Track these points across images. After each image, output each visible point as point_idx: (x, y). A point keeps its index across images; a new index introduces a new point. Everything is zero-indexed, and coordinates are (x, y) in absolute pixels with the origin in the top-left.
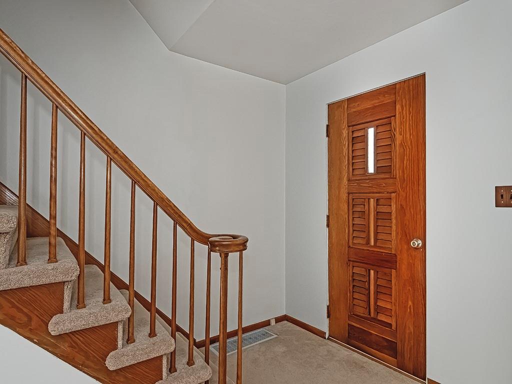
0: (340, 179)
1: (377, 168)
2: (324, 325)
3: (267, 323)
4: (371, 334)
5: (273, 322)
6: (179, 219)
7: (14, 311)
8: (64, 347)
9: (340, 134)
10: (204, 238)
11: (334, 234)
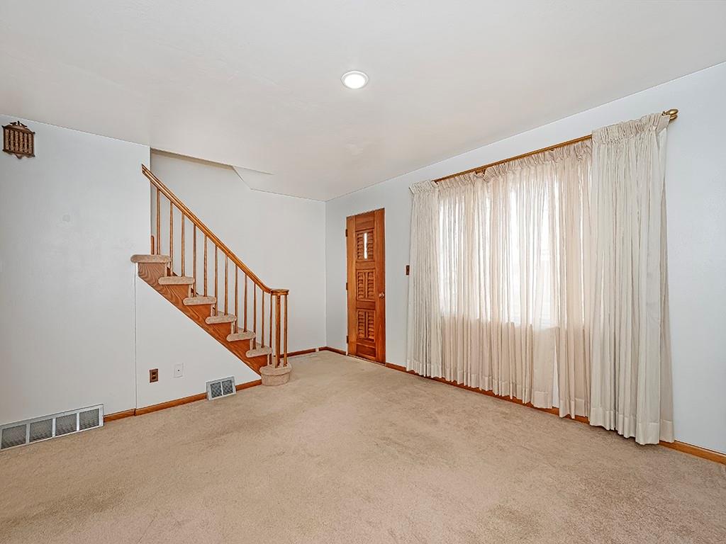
0: (352, 262)
1: (369, 255)
2: (345, 348)
3: (314, 351)
4: (365, 347)
5: (317, 350)
6: (256, 281)
7: (193, 314)
8: (211, 329)
9: (352, 237)
10: (268, 290)
11: (350, 294)
